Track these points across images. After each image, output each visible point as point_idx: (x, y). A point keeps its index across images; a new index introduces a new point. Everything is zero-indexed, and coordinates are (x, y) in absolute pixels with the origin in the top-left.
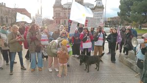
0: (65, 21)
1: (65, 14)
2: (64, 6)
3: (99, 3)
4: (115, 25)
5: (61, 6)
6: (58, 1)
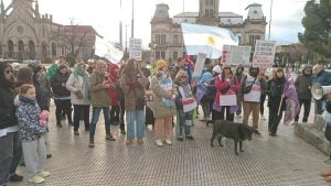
0: (176, 53)
1: (176, 37)
2: (175, 21)
3: (255, 12)
4: (292, 61)
5: (168, 21)
6: (162, 9)
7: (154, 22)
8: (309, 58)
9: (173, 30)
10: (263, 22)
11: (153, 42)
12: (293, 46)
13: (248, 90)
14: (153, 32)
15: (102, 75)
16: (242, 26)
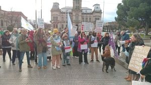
0: (63, 25)
1: (63, 18)
2: (62, 11)
3: (97, 8)
4: (112, 29)
5: (59, 10)
6: (56, 5)
7: (52, 11)
8: (120, 28)
9: (61, 14)
10: (100, 12)
11: (52, 20)
12: (113, 23)
13: (93, 42)
14: (52, 15)
15: (25, 36)
16: (92, 14)
